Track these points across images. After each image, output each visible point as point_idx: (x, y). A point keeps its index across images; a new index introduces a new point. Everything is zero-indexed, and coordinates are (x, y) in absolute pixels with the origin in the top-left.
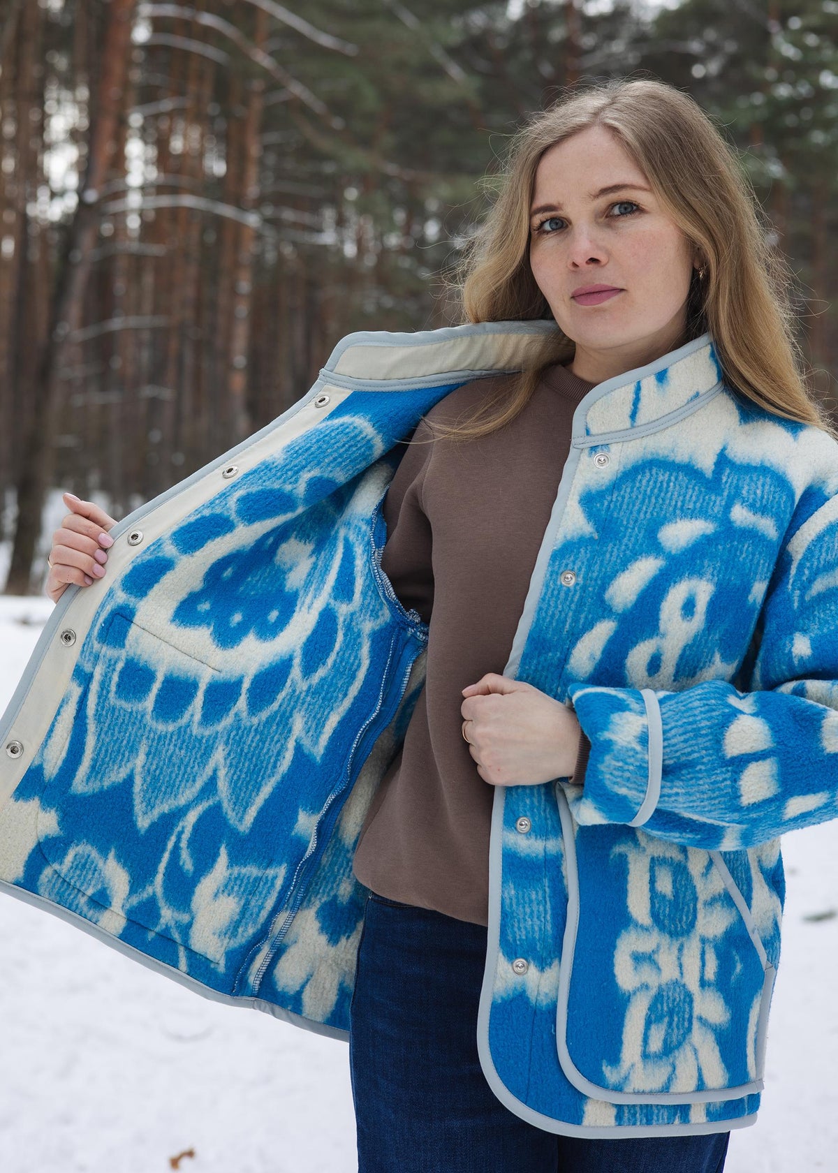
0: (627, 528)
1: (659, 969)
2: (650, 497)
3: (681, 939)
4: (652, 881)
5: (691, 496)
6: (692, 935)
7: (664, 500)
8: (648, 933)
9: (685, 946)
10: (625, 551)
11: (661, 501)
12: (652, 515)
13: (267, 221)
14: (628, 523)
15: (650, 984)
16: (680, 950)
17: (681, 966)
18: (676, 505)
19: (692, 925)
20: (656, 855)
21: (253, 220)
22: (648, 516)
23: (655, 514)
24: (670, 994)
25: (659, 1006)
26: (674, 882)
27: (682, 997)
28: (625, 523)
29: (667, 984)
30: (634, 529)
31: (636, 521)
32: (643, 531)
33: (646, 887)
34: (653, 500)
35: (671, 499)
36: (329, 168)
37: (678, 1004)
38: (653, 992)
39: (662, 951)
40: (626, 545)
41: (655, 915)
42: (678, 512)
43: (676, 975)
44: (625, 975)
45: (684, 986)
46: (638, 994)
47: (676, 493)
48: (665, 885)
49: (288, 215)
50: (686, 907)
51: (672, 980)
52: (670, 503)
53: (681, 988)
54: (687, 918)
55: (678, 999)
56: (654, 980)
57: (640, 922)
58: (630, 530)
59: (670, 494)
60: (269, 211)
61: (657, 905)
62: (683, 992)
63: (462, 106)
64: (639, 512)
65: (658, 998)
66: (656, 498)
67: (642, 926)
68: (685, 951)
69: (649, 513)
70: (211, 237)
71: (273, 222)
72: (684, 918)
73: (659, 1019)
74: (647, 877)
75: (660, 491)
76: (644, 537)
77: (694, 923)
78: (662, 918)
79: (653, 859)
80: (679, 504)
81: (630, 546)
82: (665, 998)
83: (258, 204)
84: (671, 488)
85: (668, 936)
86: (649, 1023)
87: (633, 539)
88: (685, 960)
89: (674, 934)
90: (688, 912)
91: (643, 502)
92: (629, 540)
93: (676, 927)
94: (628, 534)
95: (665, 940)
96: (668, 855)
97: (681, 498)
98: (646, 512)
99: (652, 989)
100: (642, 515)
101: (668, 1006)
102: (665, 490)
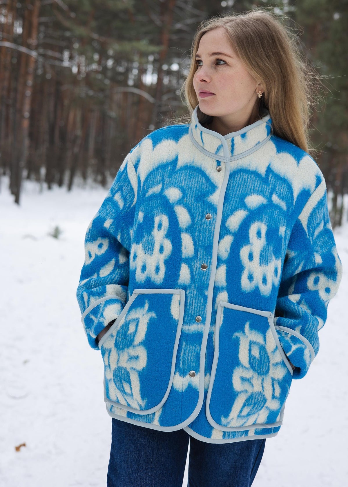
0: (232, 197)
1: (253, 386)
2: (241, 185)
3: (263, 376)
4: (250, 350)
5: (257, 185)
6: (267, 375)
7: (246, 186)
8: (248, 370)
9: (265, 379)
10: (232, 206)
11: (245, 186)
12: (242, 192)
13: (40, 55)
14: (232, 195)
15: (248, 391)
16: (263, 380)
17: (263, 387)
18: (251, 188)
19: (267, 372)
20: (252, 340)
21: (34, 54)
22: (240, 192)
23: (243, 192)
24: (257, 397)
25: (251, 400)
26: (260, 352)
27: (262, 399)
28: (231, 195)
29: (256, 393)
30: (235, 198)
31: (235, 195)
32: (238, 199)
33: (247, 352)
34: (242, 186)
35: (249, 186)
36: (68, 34)
37: (259, 401)
38: (249, 394)
39: (254, 379)
40: (232, 204)
41: (251, 364)
42: (252, 191)
43: (260, 390)
44: (237, 384)
45: (264, 395)
46: (242, 393)
47: (251, 183)
48: (256, 352)
49: (50, 53)
50: (265, 364)
51: (258, 392)
52: (249, 187)
53: (262, 396)
54: (265, 368)
55: (260, 400)
56: (250, 390)
57: (244, 365)
58: (233, 198)
59: (248, 183)
60: (41, 51)
61: (252, 360)
62: (263, 398)
63: (126, 11)
64: (237, 190)
65: (251, 397)
66: (243, 185)
67: (245, 367)
68: (265, 381)
69: (240, 191)
70: (15, 61)
71: (44, 56)
72: (264, 368)
73: (249, 405)
74: (248, 348)
75: (245, 182)
76: (239, 201)
77: (268, 371)
78: (254, 366)
79: (250, 341)
80: (252, 188)
81: (234, 204)
82: (254, 398)
83: (36, 48)
84: (249, 181)
85: (257, 374)
86: (244, 405)
87: (235, 202)
88: (265, 385)
89: (259, 374)
90: (266, 366)
91: (238, 187)
92: (233, 202)
93: (261, 371)
94: (233, 200)
95: (256, 375)
96: (258, 341)
97: (253, 185)
98: (239, 191)
99: (249, 393)
100: (238, 192)
101: (254, 401)
102: (246, 182)
